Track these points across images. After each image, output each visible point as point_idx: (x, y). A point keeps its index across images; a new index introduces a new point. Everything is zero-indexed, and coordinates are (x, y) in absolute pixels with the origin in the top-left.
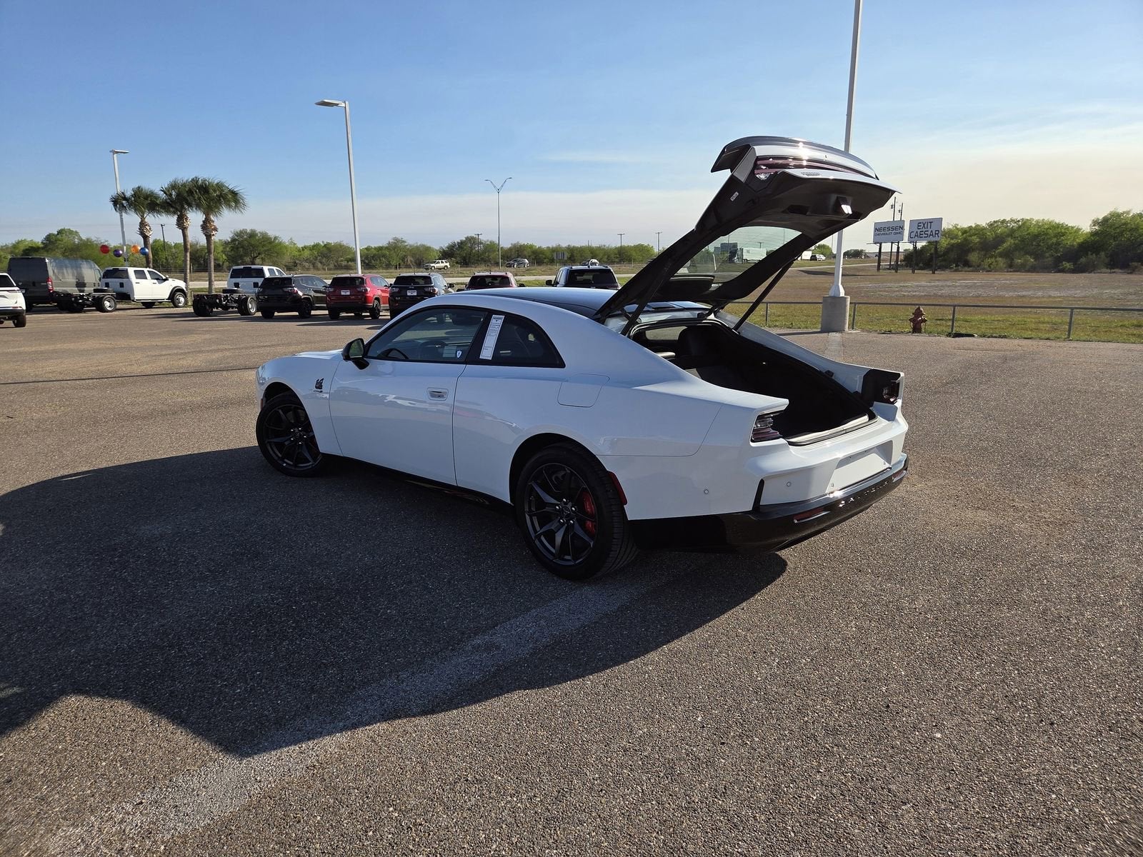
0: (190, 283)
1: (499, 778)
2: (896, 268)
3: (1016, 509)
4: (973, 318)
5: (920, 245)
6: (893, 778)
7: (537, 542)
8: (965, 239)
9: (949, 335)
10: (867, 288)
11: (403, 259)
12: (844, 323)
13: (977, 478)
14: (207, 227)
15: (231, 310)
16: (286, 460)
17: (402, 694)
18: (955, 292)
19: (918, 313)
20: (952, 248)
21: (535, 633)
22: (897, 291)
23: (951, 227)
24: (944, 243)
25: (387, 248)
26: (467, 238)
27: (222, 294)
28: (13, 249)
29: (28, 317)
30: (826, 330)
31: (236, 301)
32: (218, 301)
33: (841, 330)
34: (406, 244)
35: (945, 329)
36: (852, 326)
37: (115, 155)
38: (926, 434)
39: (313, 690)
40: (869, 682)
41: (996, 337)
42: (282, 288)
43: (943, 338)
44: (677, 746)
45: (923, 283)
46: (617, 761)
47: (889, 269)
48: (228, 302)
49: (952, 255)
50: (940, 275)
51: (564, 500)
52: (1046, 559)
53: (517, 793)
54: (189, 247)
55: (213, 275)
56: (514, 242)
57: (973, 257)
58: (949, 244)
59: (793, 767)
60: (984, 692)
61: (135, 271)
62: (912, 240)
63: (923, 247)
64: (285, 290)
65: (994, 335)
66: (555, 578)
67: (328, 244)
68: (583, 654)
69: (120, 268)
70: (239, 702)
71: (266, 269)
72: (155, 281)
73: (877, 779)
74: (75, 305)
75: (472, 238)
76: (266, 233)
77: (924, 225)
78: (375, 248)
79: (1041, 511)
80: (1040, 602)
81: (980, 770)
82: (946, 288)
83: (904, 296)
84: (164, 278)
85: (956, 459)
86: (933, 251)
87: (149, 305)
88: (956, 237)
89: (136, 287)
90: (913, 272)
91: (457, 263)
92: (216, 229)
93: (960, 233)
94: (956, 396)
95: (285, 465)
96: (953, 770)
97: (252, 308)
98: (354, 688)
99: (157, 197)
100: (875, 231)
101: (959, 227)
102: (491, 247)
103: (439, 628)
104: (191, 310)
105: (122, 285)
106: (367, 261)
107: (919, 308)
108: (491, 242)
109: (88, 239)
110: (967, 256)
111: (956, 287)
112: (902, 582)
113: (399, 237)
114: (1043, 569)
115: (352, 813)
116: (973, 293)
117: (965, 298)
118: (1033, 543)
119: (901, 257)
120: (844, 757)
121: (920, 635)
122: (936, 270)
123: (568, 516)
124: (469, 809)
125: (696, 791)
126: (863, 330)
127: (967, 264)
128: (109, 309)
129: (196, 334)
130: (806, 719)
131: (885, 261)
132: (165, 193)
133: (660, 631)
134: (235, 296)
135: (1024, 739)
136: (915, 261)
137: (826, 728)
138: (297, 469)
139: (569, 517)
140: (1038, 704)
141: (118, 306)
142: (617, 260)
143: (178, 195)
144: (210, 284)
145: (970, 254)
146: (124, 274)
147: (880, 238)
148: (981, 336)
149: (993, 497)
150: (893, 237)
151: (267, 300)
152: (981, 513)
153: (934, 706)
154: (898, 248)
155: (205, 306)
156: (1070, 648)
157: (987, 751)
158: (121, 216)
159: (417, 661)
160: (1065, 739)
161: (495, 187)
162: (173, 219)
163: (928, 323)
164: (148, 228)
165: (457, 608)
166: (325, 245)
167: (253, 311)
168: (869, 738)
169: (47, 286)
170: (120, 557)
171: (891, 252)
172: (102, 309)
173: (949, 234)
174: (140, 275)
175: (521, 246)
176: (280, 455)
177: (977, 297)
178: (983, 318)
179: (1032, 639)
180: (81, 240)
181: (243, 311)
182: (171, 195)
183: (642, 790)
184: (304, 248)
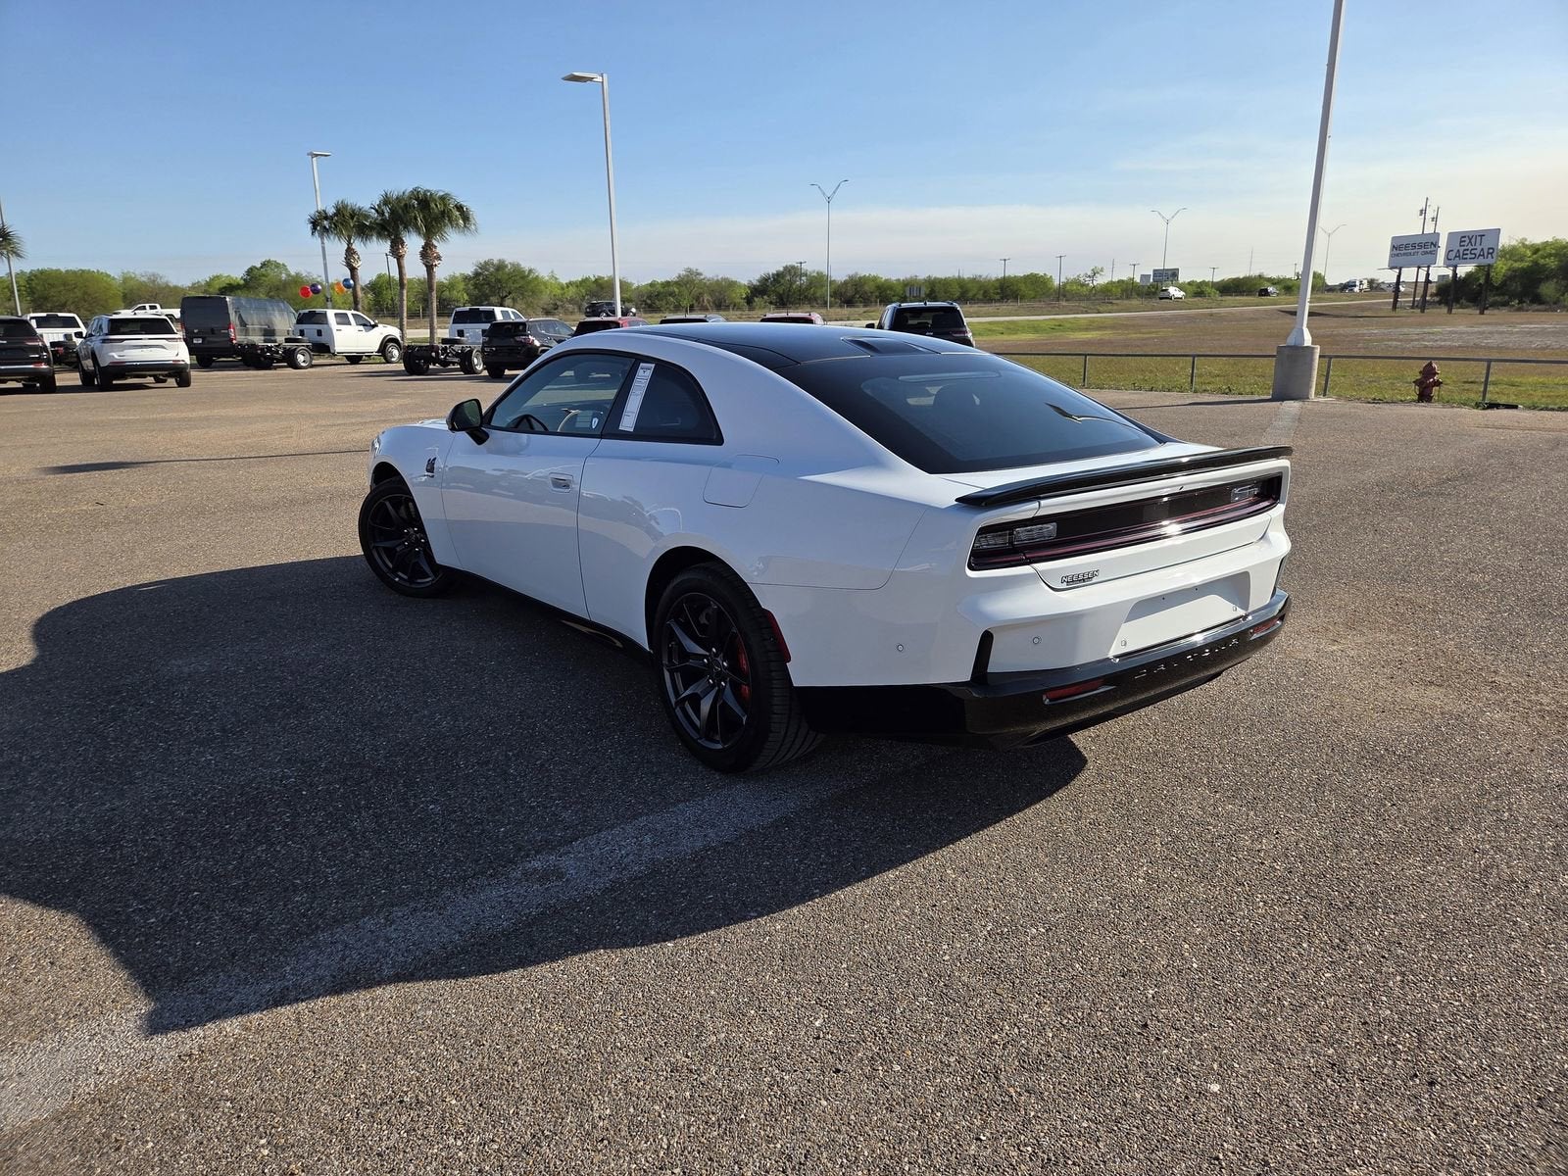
0: (408, 331)
1: (454, 1102)
2: (1423, 305)
3: (1495, 687)
4: (1524, 381)
5: (1463, 270)
6: (1104, 1162)
7: (678, 711)
8: (1536, 263)
9: (1477, 406)
10: (1370, 335)
11: (697, 299)
12: (1309, 387)
13: (1446, 633)
14: (428, 255)
15: (451, 367)
16: (400, 574)
17: (381, 943)
18: (1510, 342)
19: (1429, 372)
20: (1514, 276)
21: (628, 855)
22: (1416, 340)
23: (1514, 243)
24: (1501, 268)
25: (676, 283)
26: (786, 268)
27: (441, 345)
28: (207, 288)
29: (194, 374)
30: (1280, 396)
31: (457, 355)
32: (434, 354)
33: (1302, 397)
34: (702, 277)
35: (1472, 396)
36: (1324, 391)
37: (315, 159)
38: (1383, 560)
39: (255, 928)
40: (1131, 978)
41: (1553, 410)
42: (513, 337)
43: (1465, 410)
44: (761, 1069)
45: (1462, 328)
46: (651, 1088)
47: (1412, 307)
48: (447, 355)
49: (1516, 286)
50: (1493, 315)
51: (714, 650)
52: (1520, 776)
53: (468, 1131)
54: (405, 282)
55: (435, 320)
56: (851, 273)
57: (1548, 289)
58: (1509, 270)
59: (937, 1126)
60: (1328, 1012)
61: (336, 314)
62: (1452, 260)
63: (1469, 275)
64: (518, 339)
65: (1550, 407)
66: (700, 768)
67: (600, 278)
68: (684, 895)
69: (318, 310)
70: (143, 939)
71: (498, 311)
72: (361, 328)
73: (1074, 1164)
74: (262, 359)
75: (793, 267)
76: (518, 265)
77: (1470, 240)
78: (662, 284)
79: (1537, 693)
80: (1484, 852)
81: (1267, 1164)
82: (1496, 336)
83: (1426, 347)
84: (373, 323)
85: (1419, 601)
86: (1482, 281)
87: (354, 359)
88: (1521, 259)
89: (337, 336)
90: (1450, 311)
91: (771, 303)
92: (439, 258)
93: (1529, 253)
94: (1454, 500)
95: (397, 579)
96: (1217, 1158)
97: (478, 364)
98: (318, 927)
99: (367, 217)
100: (1392, 250)
101: (1527, 243)
102: (819, 280)
103: (490, 838)
104: (401, 367)
105: (319, 333)
106: (649, 302)
107: (1430, 364)
108: (818, 273)
109: (297, 274)
110: (1538, 288)
111: (1512, 333)
112: (1252, 804)
113: (694, 267)
114: (1509, 794)
115: (202, 1143)
116: (1537, 342)
117: (1524, 350)
118: (1506, 747)
119: (1432, 289)
120: (1032, 1114)
121: (1250, 897)
122: (1487, 309)
123: (719, 674)
124: (379, 1155)
125: (755, 1156)
126: (1339, 397)
127: (1538, 299)
128: (303, 364)
129: (394, 397)
130: (996, 1037)
131: (1406, 294)
132: (377, 211)
133: (822, 864)
134: (457, 348)
135: (1369, 1110)
136: (1453, 294)
137: (1022, 1057)
138: (413, 586)
139: (720, 676)
140: (1420, 1041)
141: (314, 362)
142: (998, 297)
143: (393, 212)
144: (432, 333)
145: (1543, 284)
146: (322, 319)
147: (1400, 260)
148: (1529, 408)
149: (1463, 666)
150: (1420, 258)
151: (494, 354)
152: (1433, 692)
153: (1229, 1029)
154: (1428, 275)
155: (418, 361)
156: (1511, 939)
157: (1294, 1126)
158: (323, 243)
159: (430, 890)
160: (1447, 1115)
161: (824, 194)
162: (386, 246)
163: (1443, 387)
164: (356, 257)
165: (531, 807)
166: (596, 280)
167: (479, 368)
168: (1090, 1082)
169: (228, 335)
170: (118, 703)
171: (1417, 282)
172: (295, 365)
173: (1511, 253)
174: (343, 319)
175: (860, 278)
176: (391, 566)
177: (1544, 349)
178: (1541, 380)
179: (1449, 918)
180: (289, 275)
181: (468, 368)
182: (383, 214)
183: (669, 1144)
184: (570, 284)
